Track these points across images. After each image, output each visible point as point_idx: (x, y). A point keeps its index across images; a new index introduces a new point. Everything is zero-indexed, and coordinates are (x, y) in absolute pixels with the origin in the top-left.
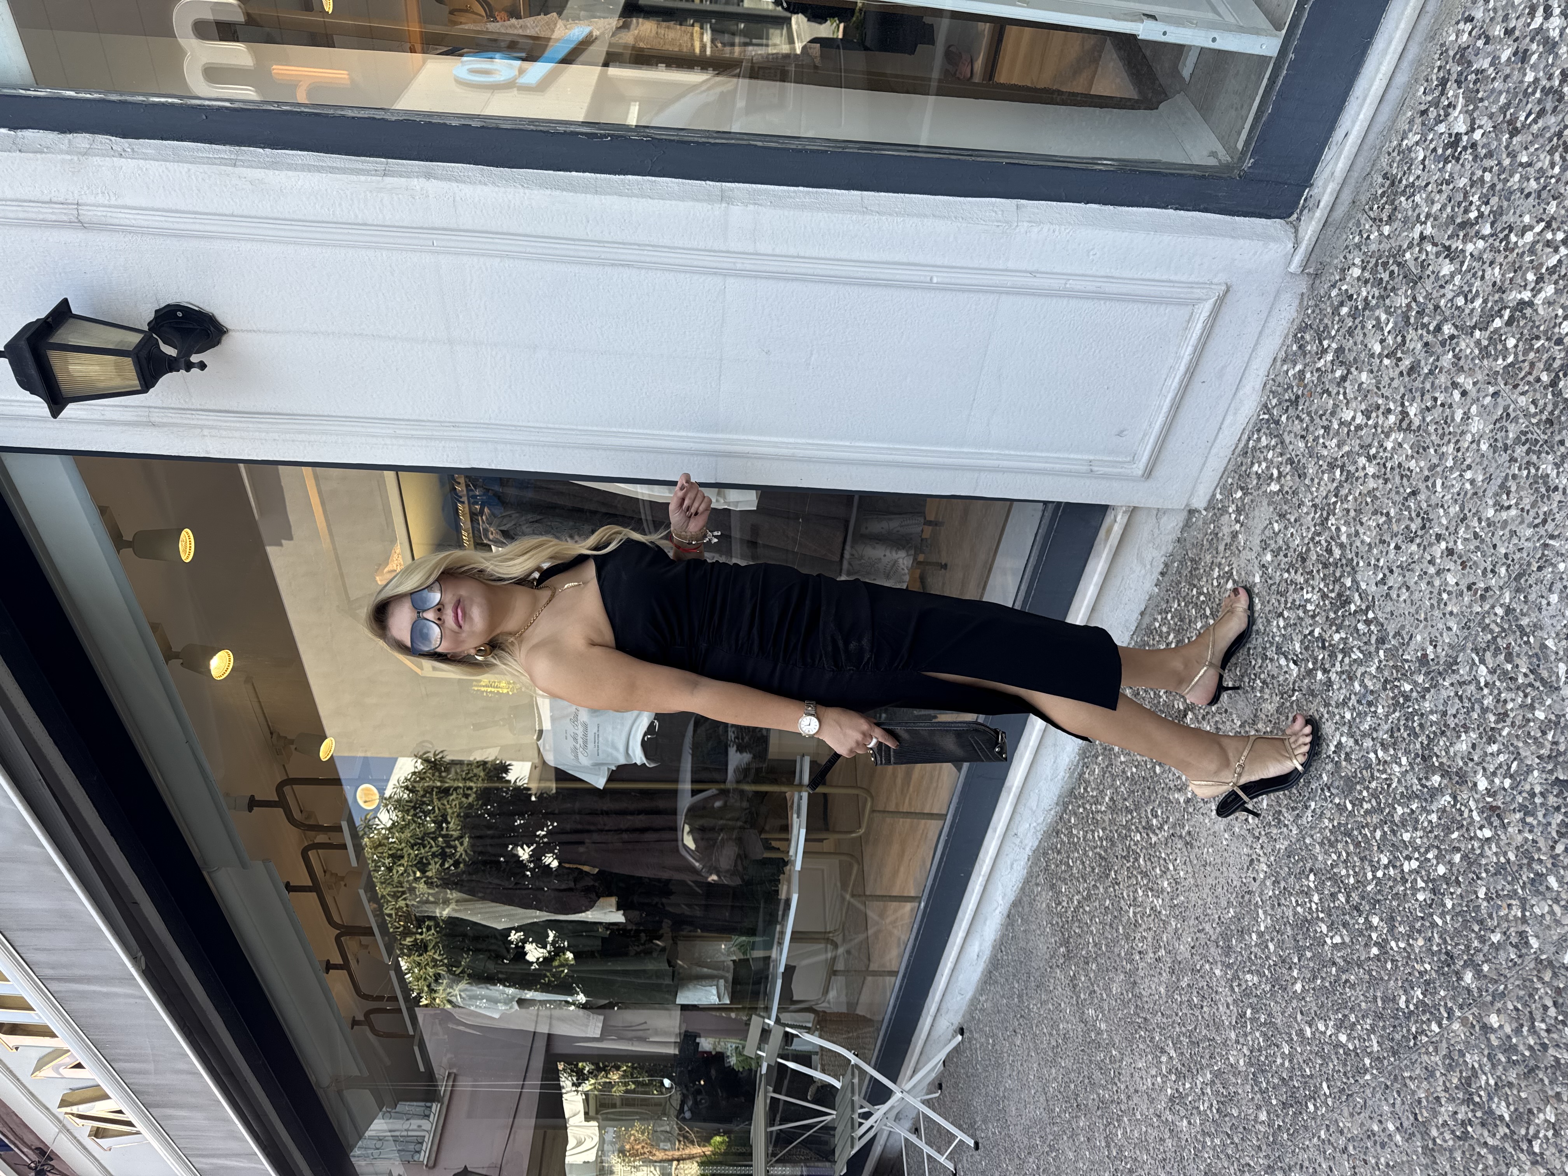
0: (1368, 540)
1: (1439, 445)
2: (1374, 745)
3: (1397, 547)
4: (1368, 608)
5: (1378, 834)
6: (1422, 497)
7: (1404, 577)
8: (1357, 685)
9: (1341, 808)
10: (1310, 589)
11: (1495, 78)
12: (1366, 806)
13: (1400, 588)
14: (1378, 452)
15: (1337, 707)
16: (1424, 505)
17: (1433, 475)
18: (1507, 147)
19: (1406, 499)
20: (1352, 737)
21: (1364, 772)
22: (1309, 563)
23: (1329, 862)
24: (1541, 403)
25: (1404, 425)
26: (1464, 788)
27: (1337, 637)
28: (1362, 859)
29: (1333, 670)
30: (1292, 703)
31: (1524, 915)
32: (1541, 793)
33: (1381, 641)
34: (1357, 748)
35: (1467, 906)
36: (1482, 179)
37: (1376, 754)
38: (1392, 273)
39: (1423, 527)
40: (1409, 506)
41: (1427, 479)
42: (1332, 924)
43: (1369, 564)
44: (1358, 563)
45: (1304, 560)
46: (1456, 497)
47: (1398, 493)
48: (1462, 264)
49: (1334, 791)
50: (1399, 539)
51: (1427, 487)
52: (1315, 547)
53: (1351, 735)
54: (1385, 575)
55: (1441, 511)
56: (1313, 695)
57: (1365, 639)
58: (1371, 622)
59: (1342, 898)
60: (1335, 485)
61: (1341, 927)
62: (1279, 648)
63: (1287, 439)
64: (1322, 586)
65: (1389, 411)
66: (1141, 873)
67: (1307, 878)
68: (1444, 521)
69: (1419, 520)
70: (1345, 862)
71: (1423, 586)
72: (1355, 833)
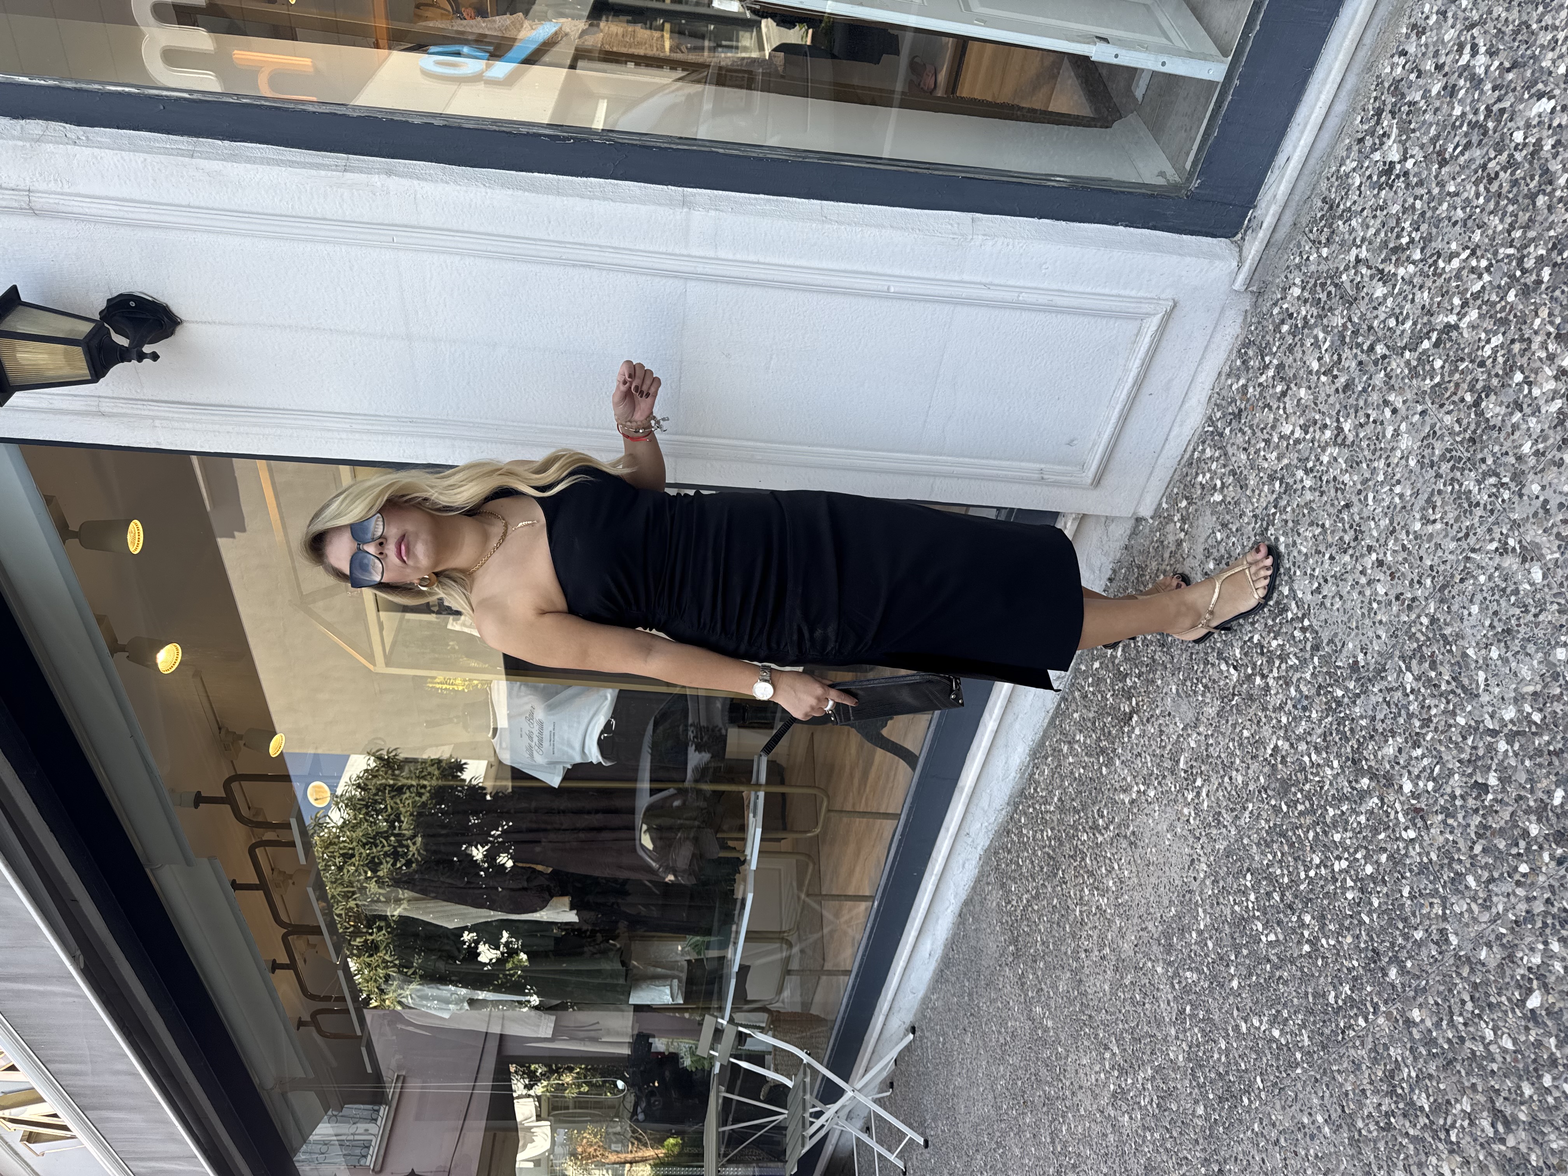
0: (1304, 550)
1: (1371, 460)
3: (1332, 558)
4: (1304, 616)
5: (1311, 835)
6: (1355, 510)
8: (1292, 690)
9: (1277, 810)
11: (1425, 111)
12: (1300, 807)
13: (1333, 597)
14: (1315, 466)
15: (1274, 712)
17: (1365, 489)
18: (1436, 177)
19: (1340, 511)
20: (1288, 740)
23: (1265, 862)
24: (1465, 422)
25: (1339, 440)
26: (1390, 790)
27: (1274, 644)
28: (1296, 859)
30: (1232, 707)
31: (1444, 913)
32: (1462, 796)
35: (1392, 904)
36: (1413, 206)
37: (1310, 756)
38: (1329, 293)
41: (1359, 492)
42: (1267, 922)
43: (1305, 574)
44: (1295, 572)
47: (1332, 505)
48: (1394, 286)
50: (1333, 550)
51: (1360, 500)
53: (1287, 739)
54: (1320, 584)
55: (1372, 524)
56: (1251, 700)
59: (1277, 896)
60: (1274, 496)
62: (1220, 653)
63: (1230, 451)
65: (1325, 427)
66: (1088, 871)
67: (1245, 877)
68: (1375, 534)
69: (1352, 532)
70: (1280, 861)
71: (1355, 595)
72: (1290, 833)
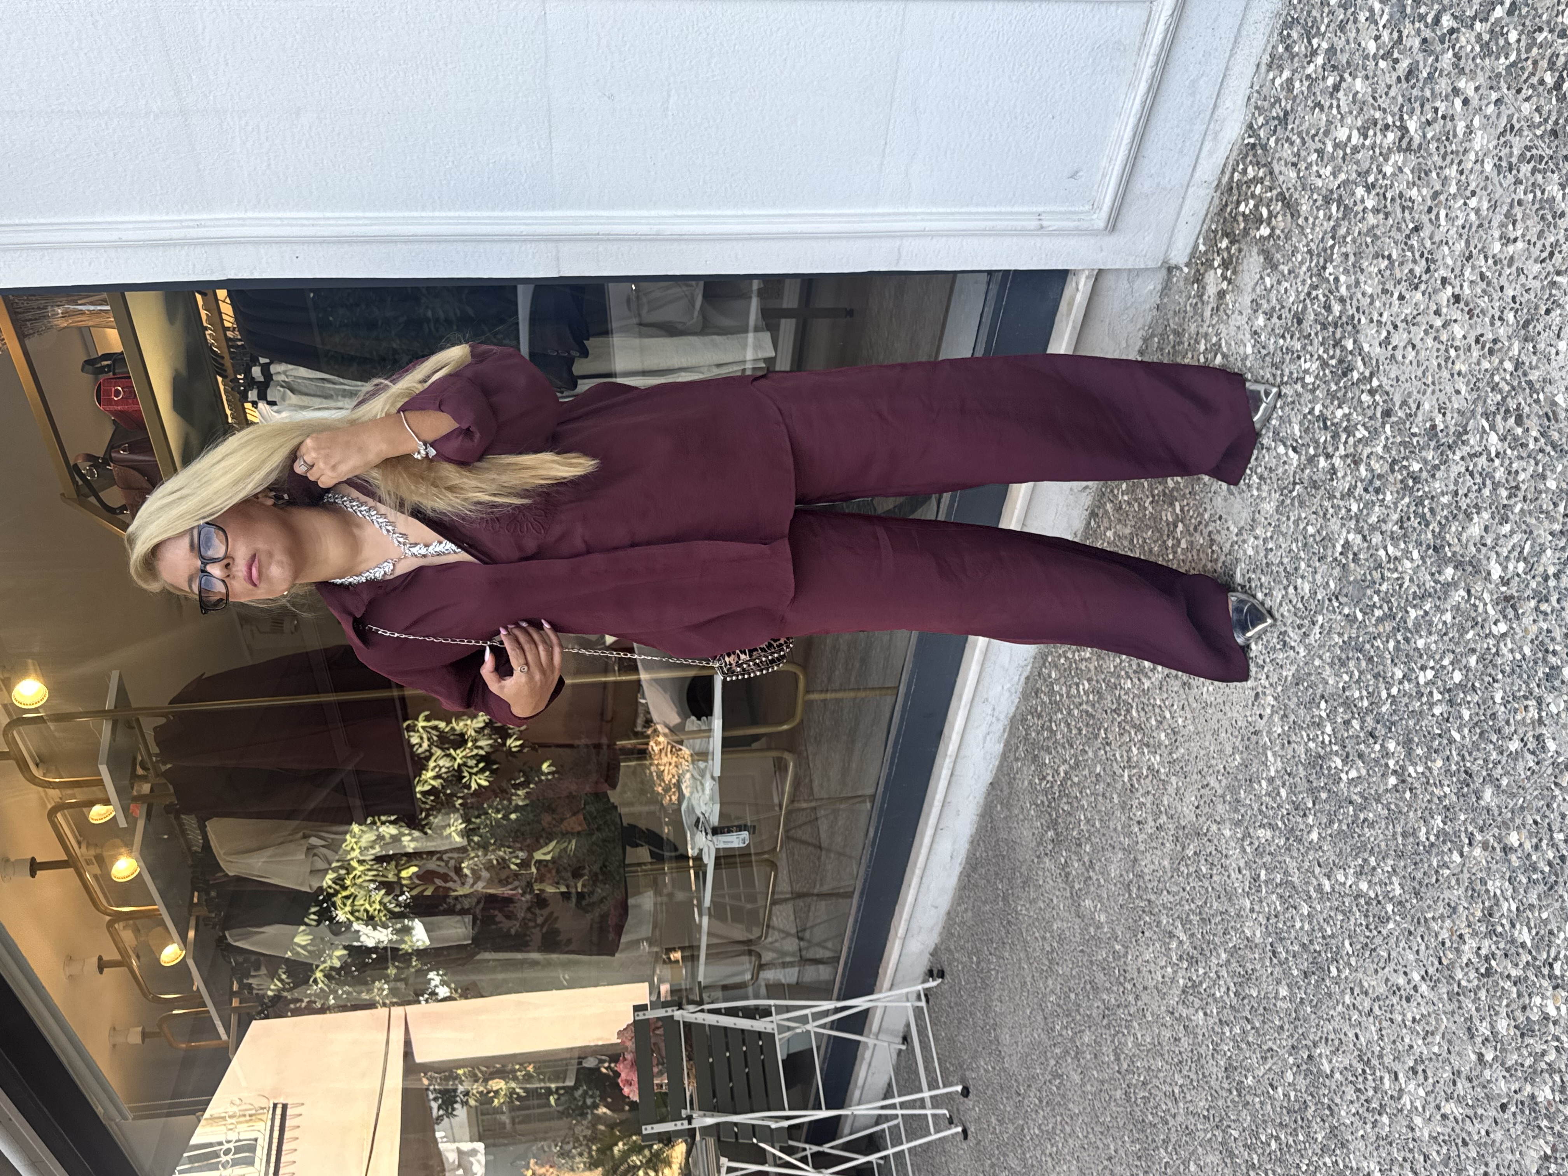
0: (1369, 291)
1: (1441, 168)
2: (1384, 540)
3: (1401, 298)
4: (1372, 374)
5: (1391, 645)
6: (1425, 233)
7: (1409, 333)
8: (1362, 468)
9: (1351, 619)
10: (1308, 357)
12: (1378, 613)
13: (1405, 347)
14: (1377, 180)
15: (1342, 499)
16: (1428, 243)
17: (1436, 206)
19: (1408, 237)
21: (1374, 573)
22: (1306, 325)
23: (1341, 685)
24: (1546, 109)
25: (1404, 144)
26: (1478, 578)
27: (1339, 413)
28: (1376, 676)
29: (1337, 454)
30: (1293, 499)
32: (1555, 575)
33: (1387, 413)
34: (1366, 545)
35: (1484, 714)
39: (1428, 271)
40: (1412, 246)
41: (1430, 210)
42: (1347, 757)
43: (1372, 321)
44: (1359, 320)
45: (1300, 322)
46: (1461, 230)
47: (1399, 229)
49: (1343, 599)
50: (1403, 287)
51: (1430, 220)
52: (1313, 304)
53: (1359, 531)
54: (1389, 332)
55: (1446, 249)
56: (1315, 487)
57: (1370, 413)
58: (1376, 391)
59: (1356, 724)
60: (1331, 224)
61: (1356, 758)
62: (1276, 433)
63: (1277, 168)
64: (1321, 351)
65: (1387, 127)
66: (1135, 726)
67: (1318, 707)
68: (1449, 261)
69: (1424, 261)
70: (1358, 682)
71: (1430, 342)
72: (1368, 646)
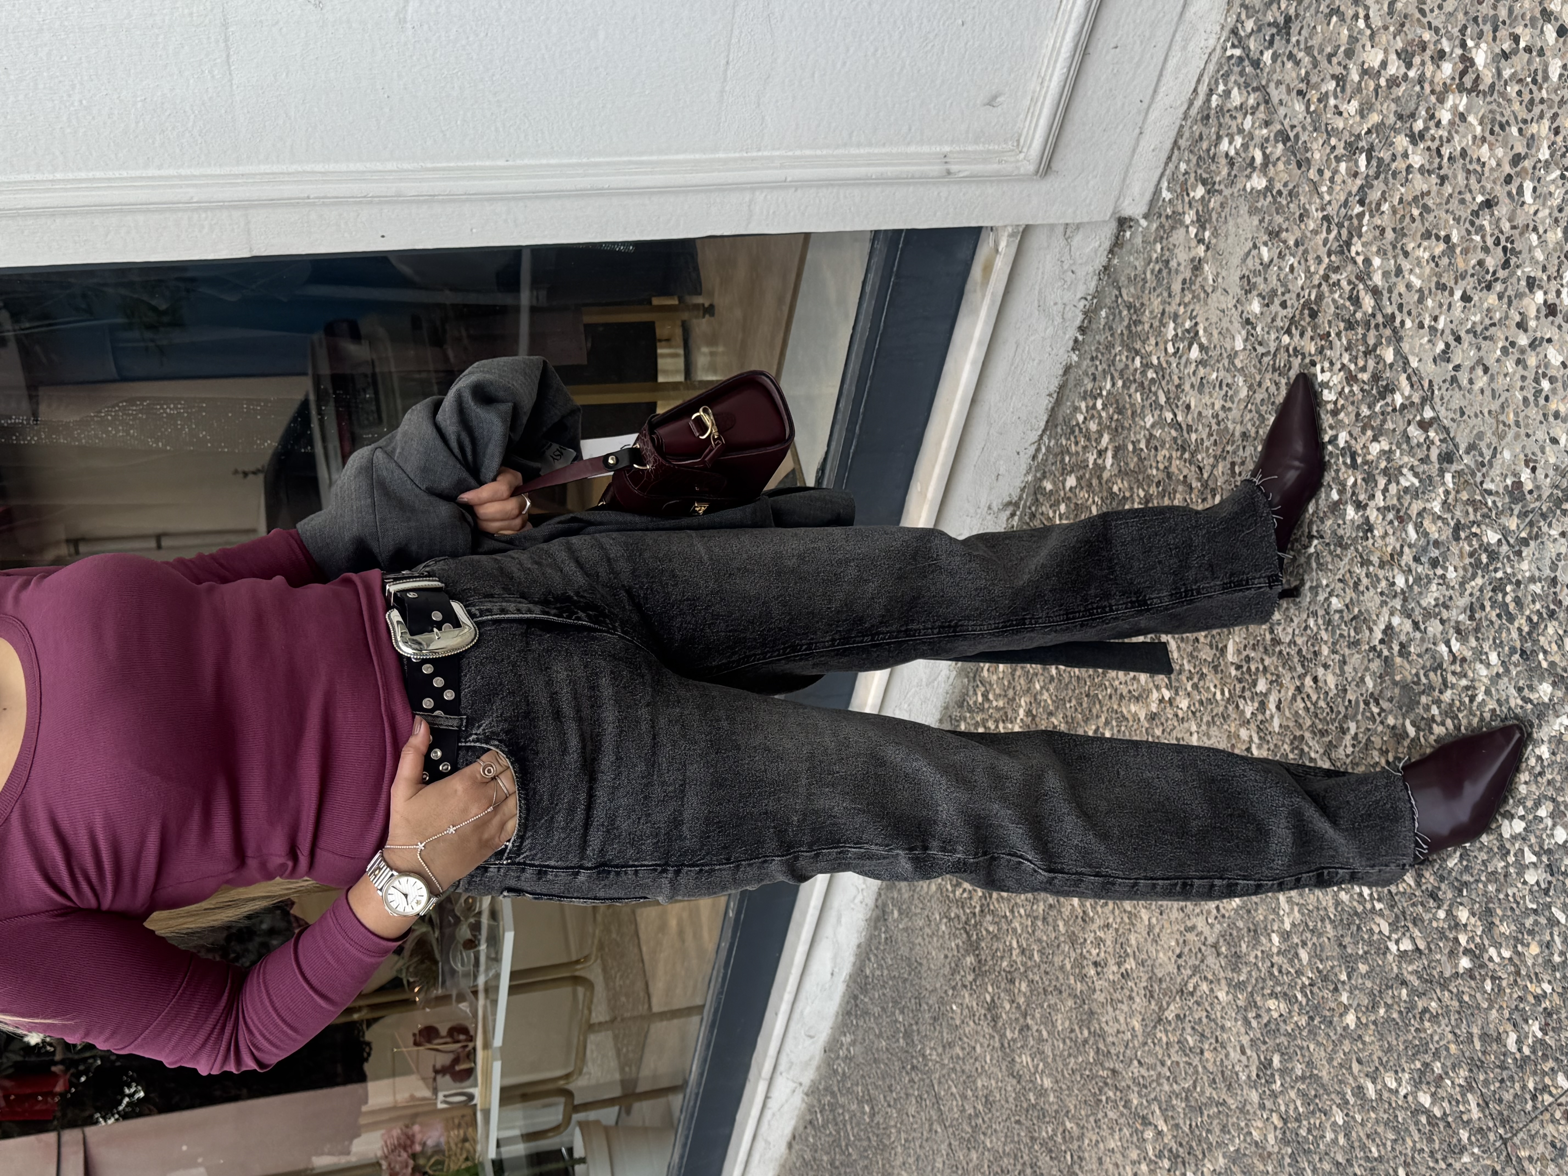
0: (1417, 283)
1: (1525, 121)
2: (1446, 631)
3: (1466, 298)
4: (1423, 401)
7: (1479, 349)
8: (1411, 530)
10: (1327, 366)
13: (1472, 368)
14: (1427, 129)
15: (1382, 567)
17: (1518, 174)
19: (1476, 214)
20: (1409, 616)
21: (1431, 674)
22: (1322, 320)
25: (1468, 81)
27: (1375, 448)
29: (1372, 504)
33: (1447, 457)
34: (1418, 635)
39: (1506, 265)
40: (1481, 227)
41: (1508, 179)
43: (1422, 325)
44: (1403, 323)
45: (1314, 314)
47: (1462, 202)
49: (1386, 705)
50: (1468, 284)
51: (1509, 194)
52: (1332, 292)
53: (1407, 614)
54: (1447, 345)
55: (1533, 237)
56: (1341, 546)
57: (1420, 454)
58: (1430, 424)
60: (1359, 182)
61: (1410, 925)
63: (1275, 95)
64: (1346, 359)
65: (1441, 55)
68: (1540, 256)
69: (1499, 250)
71: (1510, 366)
